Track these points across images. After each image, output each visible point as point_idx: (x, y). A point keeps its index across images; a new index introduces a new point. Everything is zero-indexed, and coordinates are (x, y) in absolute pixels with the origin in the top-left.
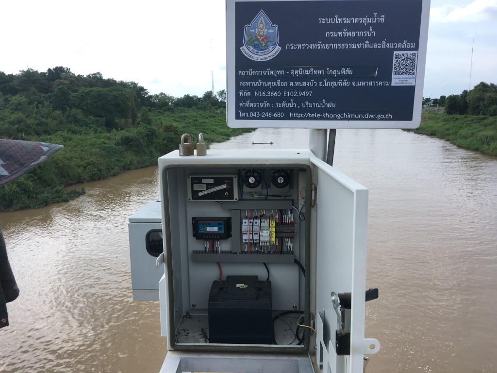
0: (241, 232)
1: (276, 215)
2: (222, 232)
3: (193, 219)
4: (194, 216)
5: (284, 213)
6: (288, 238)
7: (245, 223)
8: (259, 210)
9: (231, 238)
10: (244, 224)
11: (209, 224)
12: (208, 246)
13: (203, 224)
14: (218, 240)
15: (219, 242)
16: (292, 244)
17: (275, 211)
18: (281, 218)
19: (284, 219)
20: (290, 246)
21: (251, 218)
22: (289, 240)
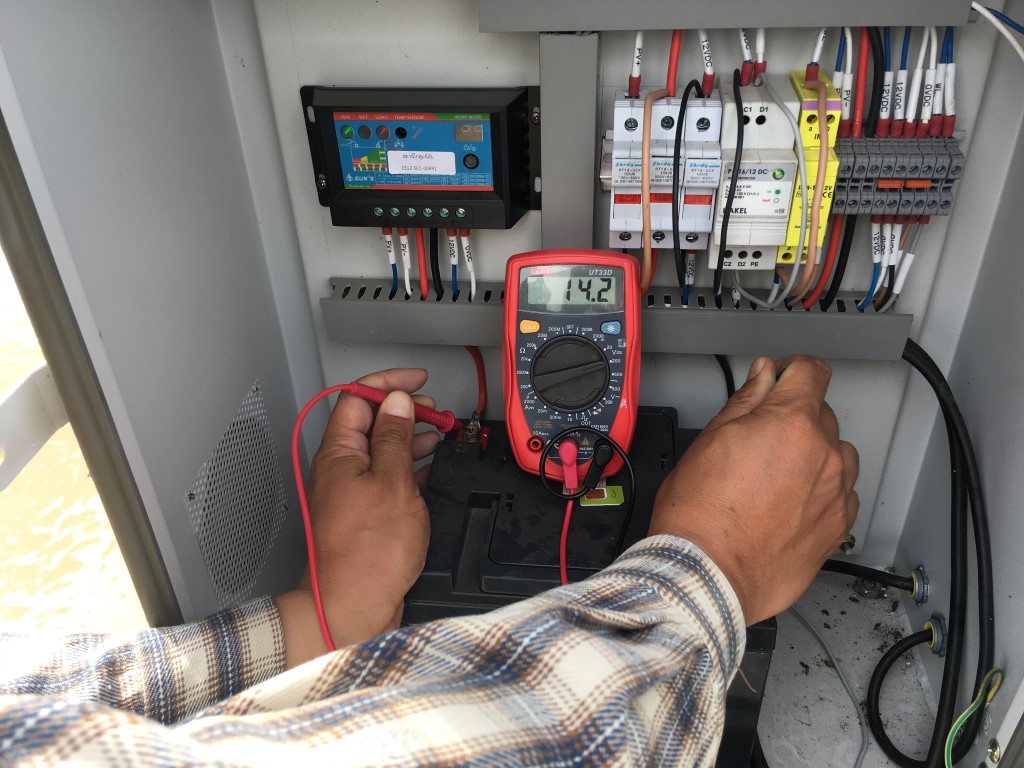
0: (600, 191)
1: (840, 66)
2: (483, 181)
3: (308, 94)
4: (311, 80)
5: (896, 58)
6: (894, 219)
7: (631, 125)
8: (724, 36)
9: (533, 215)
10: (619, 132)
11: (401, 133)
12: (406, 257)
13: (364, 132)
14: (461, 227)
15: (465, 241)
16: (910, 258)
17: (835, 35)
18: (871, 93)
19: (887, 97)
20: (891, 269)
21: (666, 94)
22: (893, 233)
